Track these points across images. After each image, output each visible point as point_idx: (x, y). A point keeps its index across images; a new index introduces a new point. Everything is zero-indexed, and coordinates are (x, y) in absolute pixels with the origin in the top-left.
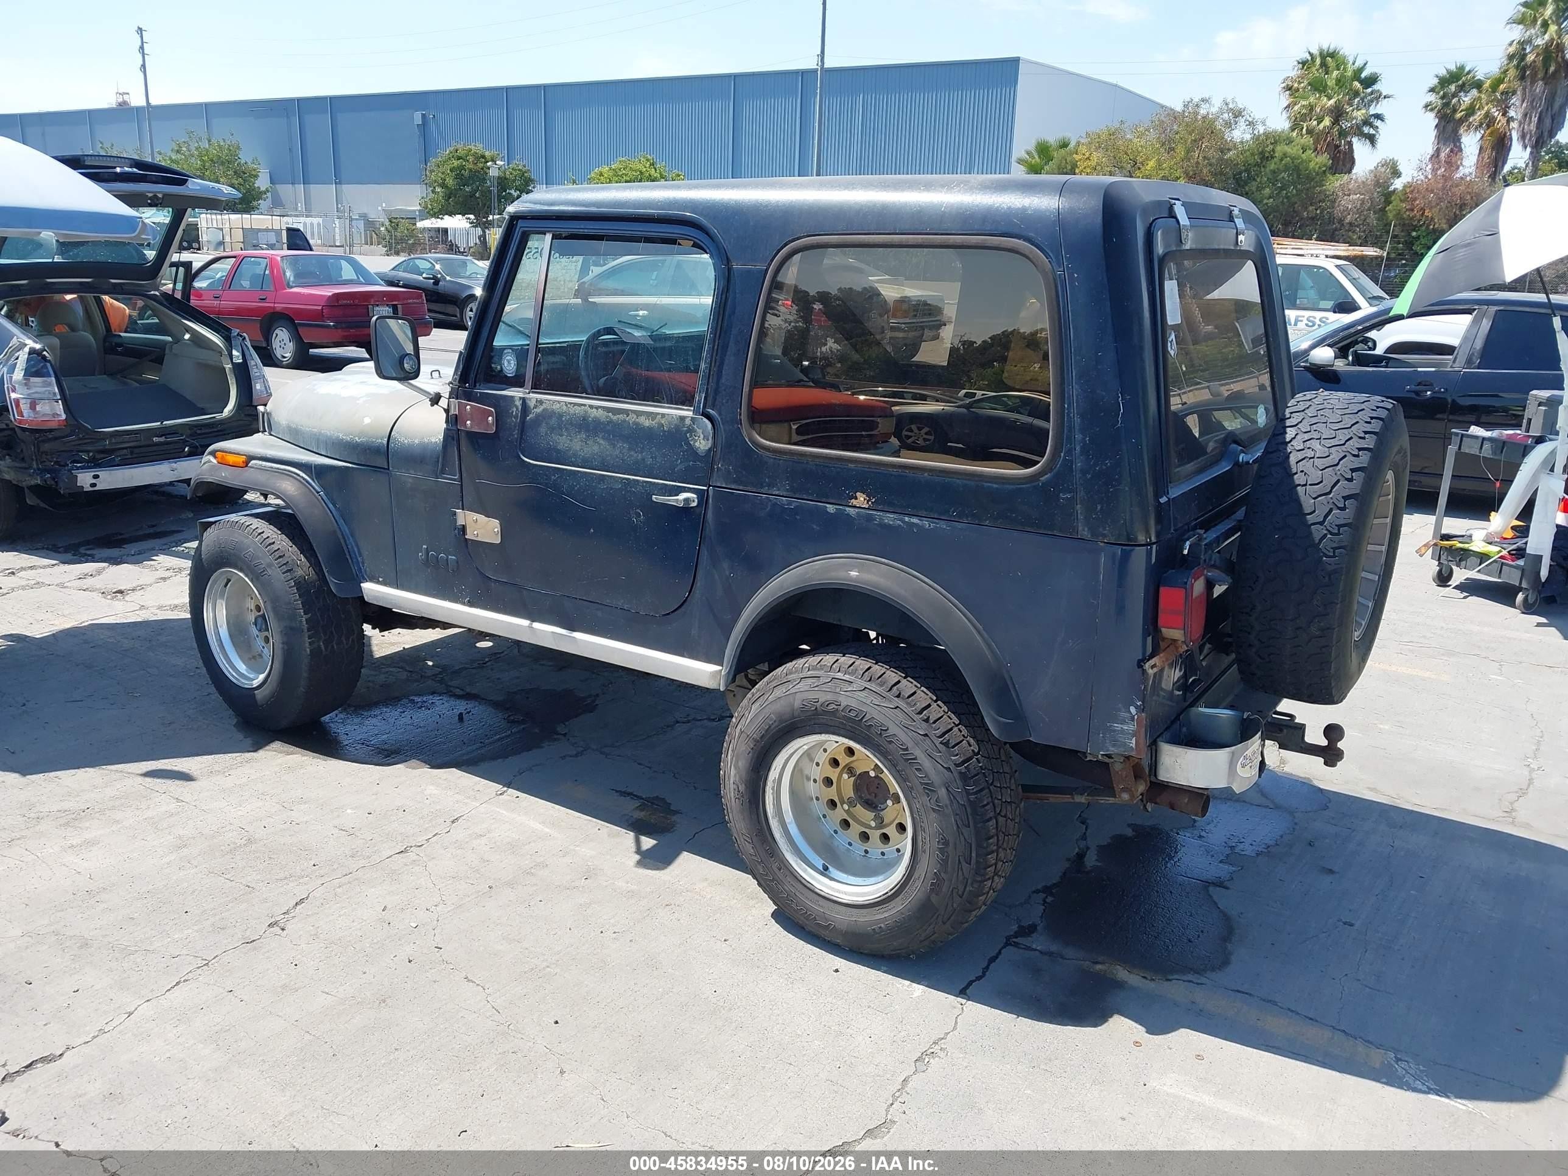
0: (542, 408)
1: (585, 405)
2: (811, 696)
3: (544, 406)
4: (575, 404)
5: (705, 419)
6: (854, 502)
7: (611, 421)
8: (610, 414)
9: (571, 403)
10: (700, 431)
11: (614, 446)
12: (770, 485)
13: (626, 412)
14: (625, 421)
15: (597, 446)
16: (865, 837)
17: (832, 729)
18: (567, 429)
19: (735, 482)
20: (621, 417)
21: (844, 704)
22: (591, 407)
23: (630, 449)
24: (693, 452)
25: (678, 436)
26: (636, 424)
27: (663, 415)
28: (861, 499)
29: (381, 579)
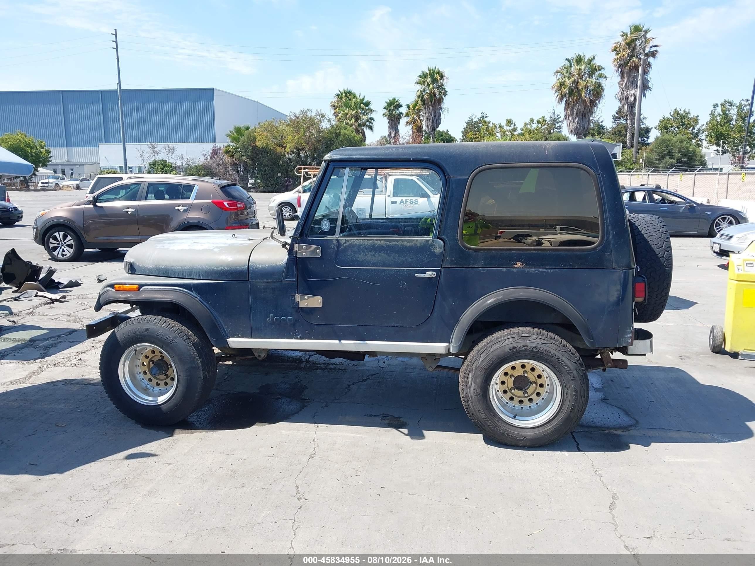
0: (348, 243)
1: (373, 240)
2: (513, 345)
3: (350, 242)
4: (368, 240)
5: (439, 240)
6: (516, 266)
7: (388, 245)
8: (388, 243)
9: (365, 240)
10: (437, 245)
11: (390, 256)
12: (473, 264)
13: (397, 241)
14: (396, 245)
15: (382, 256)
16: (521, 402)
17: (523, 357)
18: (363, 251)
19: (455, 264)
20: (394, 243)
21: (530, 346)
22: (377, 240)
23: (399, 256)
24: (433, 255)
25: (426, 248)
26: (403, 245)
27: (417, 240)
28: (519, 265)
29: (240, 335)
